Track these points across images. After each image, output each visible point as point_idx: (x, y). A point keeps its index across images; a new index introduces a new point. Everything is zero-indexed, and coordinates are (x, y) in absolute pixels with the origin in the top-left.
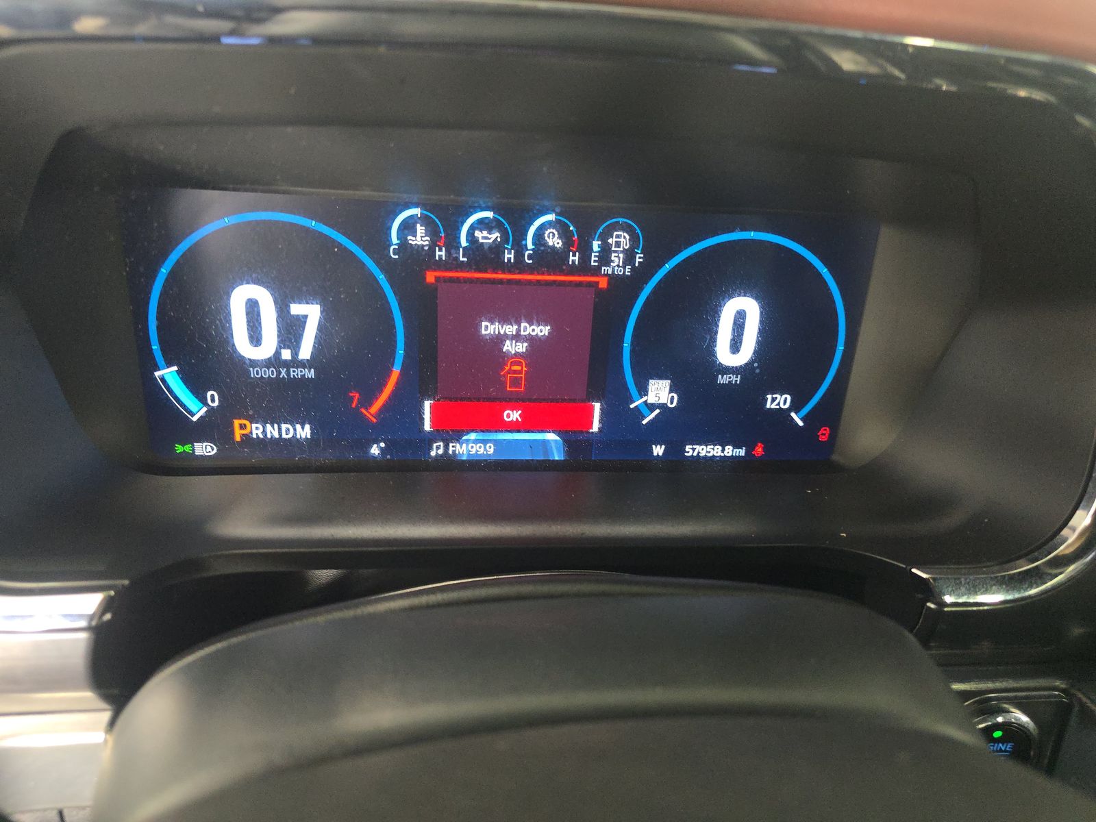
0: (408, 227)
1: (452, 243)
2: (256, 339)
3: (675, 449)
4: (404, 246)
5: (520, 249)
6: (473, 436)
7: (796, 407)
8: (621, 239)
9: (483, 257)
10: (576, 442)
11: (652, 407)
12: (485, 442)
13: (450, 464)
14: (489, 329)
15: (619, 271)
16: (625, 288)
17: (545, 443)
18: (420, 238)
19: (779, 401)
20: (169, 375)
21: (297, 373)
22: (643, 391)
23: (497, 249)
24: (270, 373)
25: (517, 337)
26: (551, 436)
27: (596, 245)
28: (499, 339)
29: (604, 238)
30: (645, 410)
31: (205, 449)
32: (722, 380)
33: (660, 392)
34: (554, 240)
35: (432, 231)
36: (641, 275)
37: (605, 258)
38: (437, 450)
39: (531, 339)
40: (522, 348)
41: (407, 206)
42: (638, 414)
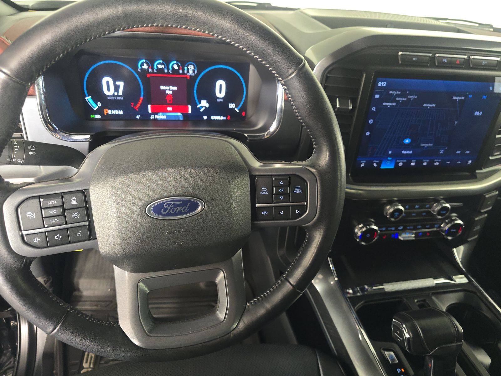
0: (142, 64)
1: (153, 69)
2: (109, 90)
3: (209, 118)
4: (142, 69)
5: (168, 69)
6: (161, 114)
7: (236, 107)
8: (191, 67)
9: (160, 71)
10: (185, 115)
11: (202, 107)
12: (164, 115)
13: (155, 120)
14: (162, 88)
15: (192, 75)
16: (194, 78)
17: (178, 116)
18: (145, 67)
19: (232, 106)
20: (89, 98)
21: (118, 98)
22: (200, 103)
23: (163, 69)
24: (112, 98)
25: (170, 90)
26: (179, 114)
27: (186, 68)
28: (165, 91)
29: (187, 67)
30: (201, 108)
31: (98, 117)
32: (218, 100)
33: (204, 104)
34: (176, 67)
35: (148, 65)
36: (197, 76)
37: (188, 71)
38: (152, 117)
39: (173, 91)
40: (171, 92)
41: (142, 59)
42: (199, 109)
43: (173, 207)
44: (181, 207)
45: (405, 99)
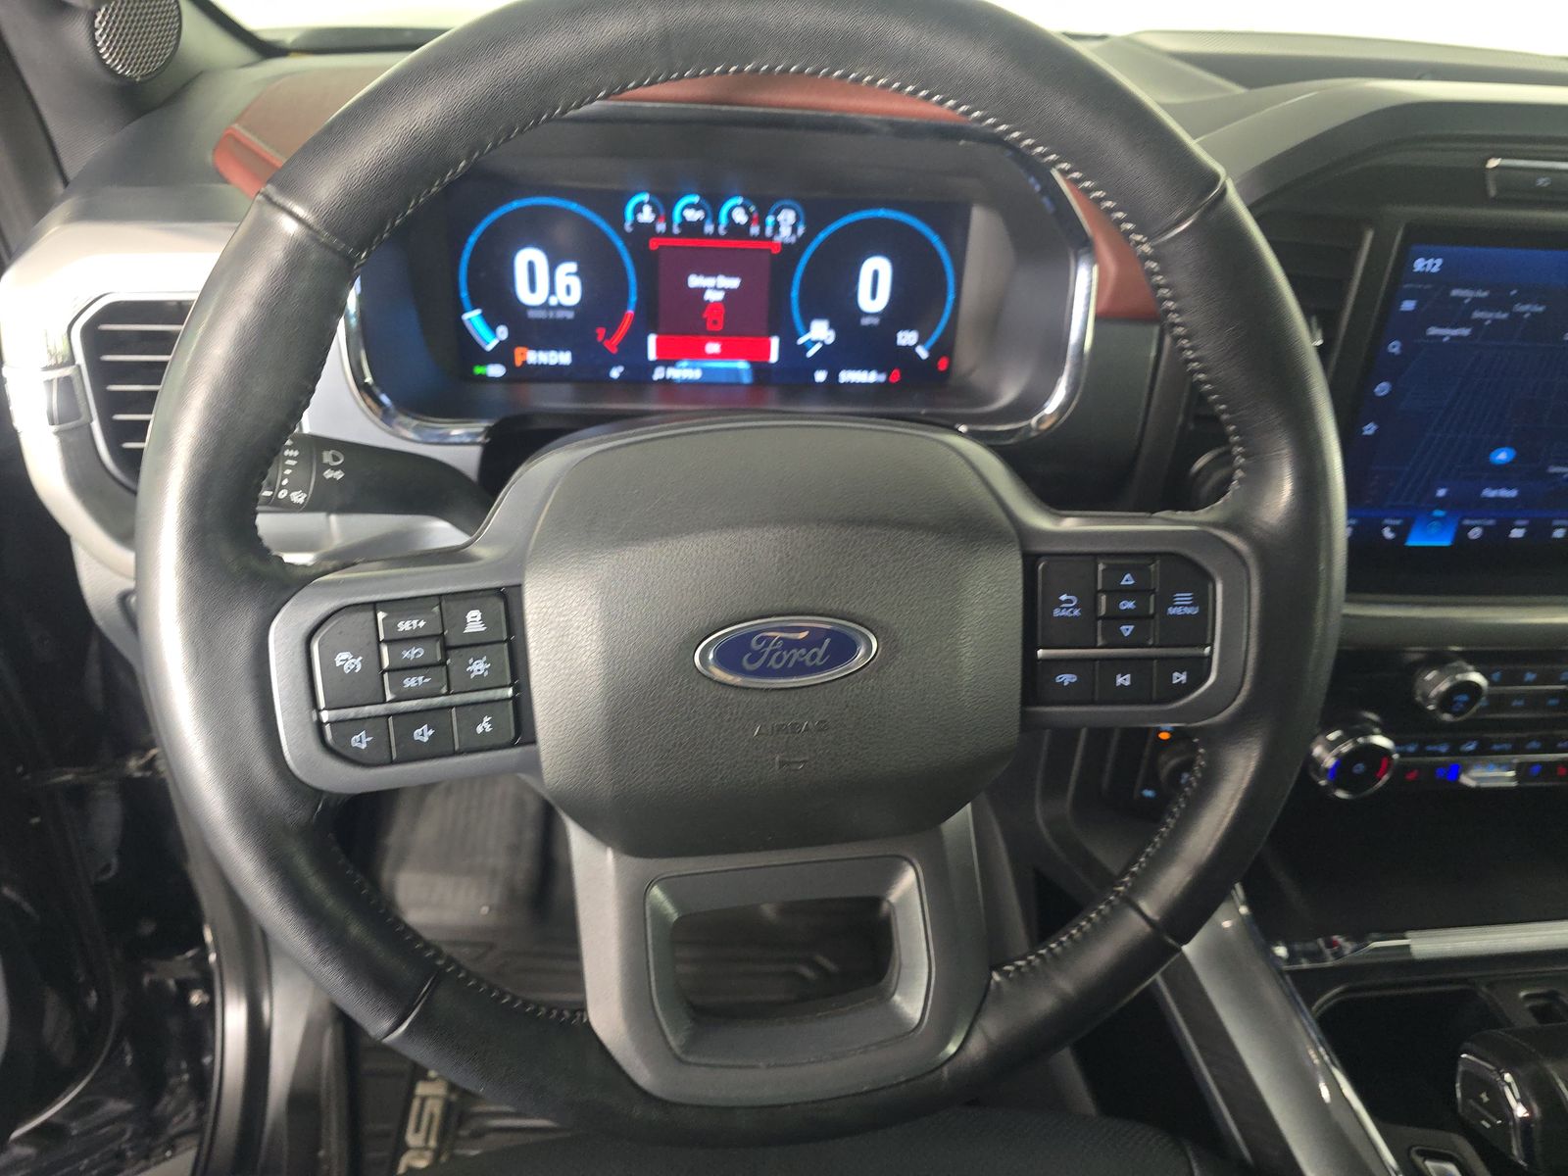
0: (638, 209)
1: (669, 222)
2: (533, 287)
3: (833, 376)
4: (636, 224)
5: (716, 222)
6: (684, 363)
7: (921, 341)
8: (787, 217)
9: (692, 229)
10: (761, 369)
11: (815, 342)
12: (694, 368)
13: (666, 382)
14: (695, 281)
15: (787, 241)
16: (791, 252)
17: (736, 371)
18: (647, 216)
19: (907, 338)
20: (473, 317)
21: (560, 314)
22: (808, 330)
23: (700, 224)
24: (541, 314)
25: (715, 288)
26: (742, 365)
27: (770, 220)
28: (702, 291)
29: (776, 213)
30: (809, 345)
31: (496, 371)
32: (865, 321)
33: (821, 332)
34: (740, 217)
35: (655, 210)
36: (803, 242)
37: (777, 226)
38: (659, 374)
39: (728, 292)
40: (718, 296)
41: (635, 194)
42: (805, 348)
43: (776, 650)
44: (803, 651)
45: (1505, 316)
